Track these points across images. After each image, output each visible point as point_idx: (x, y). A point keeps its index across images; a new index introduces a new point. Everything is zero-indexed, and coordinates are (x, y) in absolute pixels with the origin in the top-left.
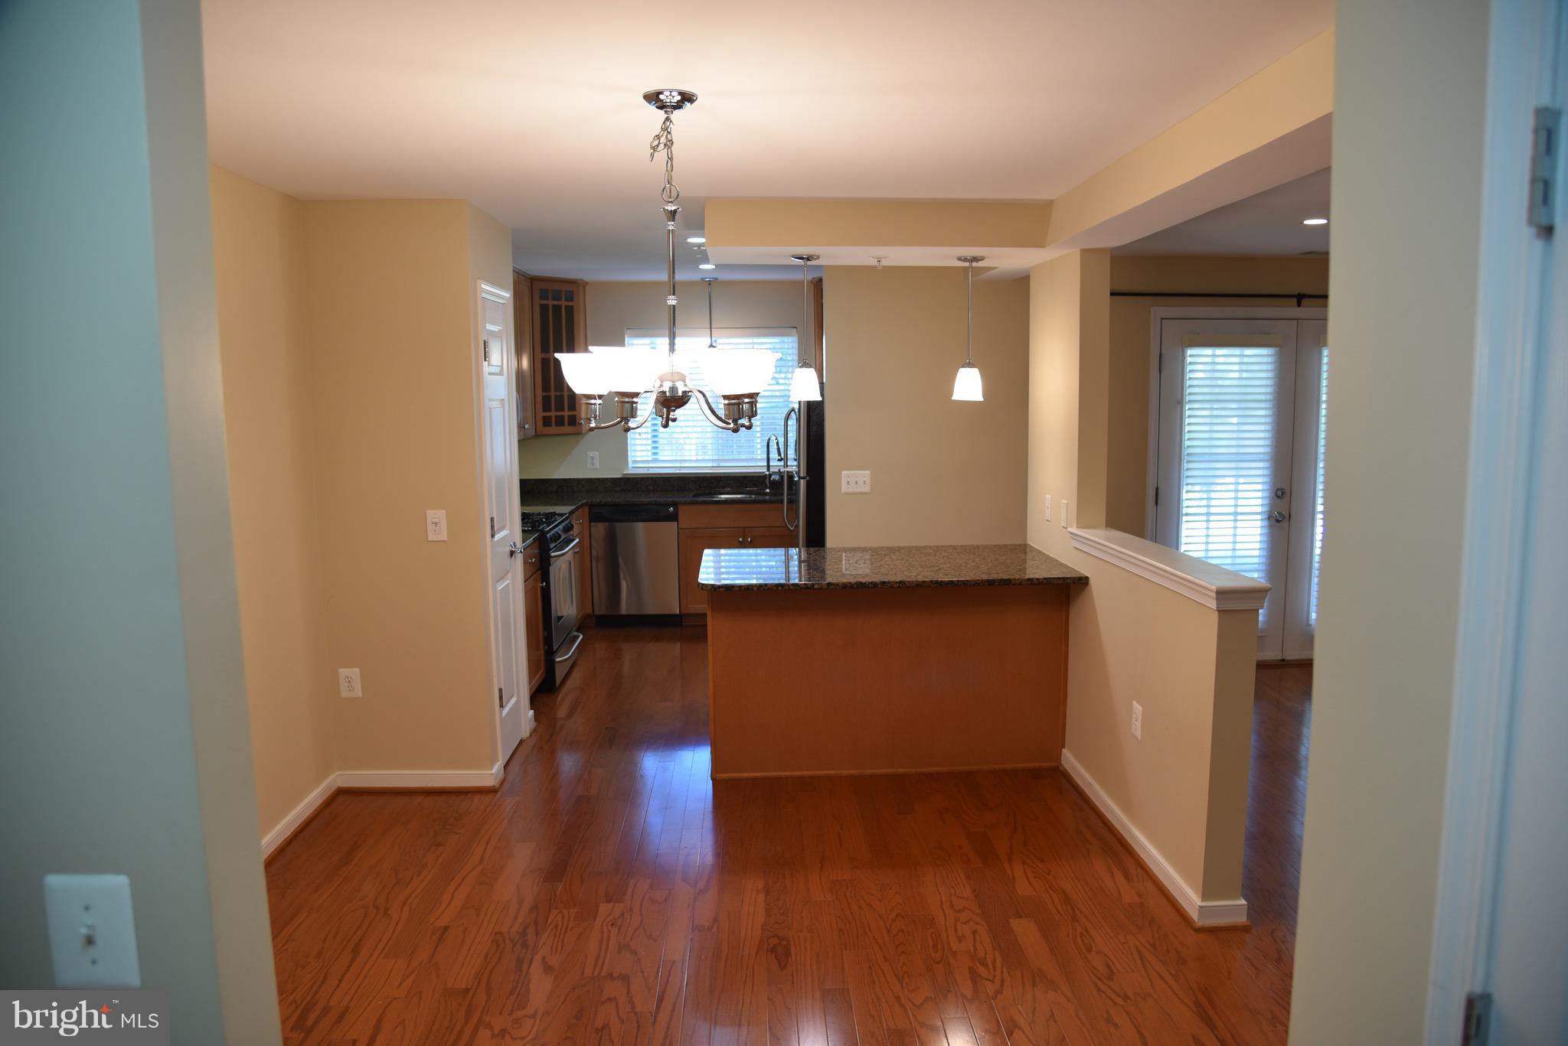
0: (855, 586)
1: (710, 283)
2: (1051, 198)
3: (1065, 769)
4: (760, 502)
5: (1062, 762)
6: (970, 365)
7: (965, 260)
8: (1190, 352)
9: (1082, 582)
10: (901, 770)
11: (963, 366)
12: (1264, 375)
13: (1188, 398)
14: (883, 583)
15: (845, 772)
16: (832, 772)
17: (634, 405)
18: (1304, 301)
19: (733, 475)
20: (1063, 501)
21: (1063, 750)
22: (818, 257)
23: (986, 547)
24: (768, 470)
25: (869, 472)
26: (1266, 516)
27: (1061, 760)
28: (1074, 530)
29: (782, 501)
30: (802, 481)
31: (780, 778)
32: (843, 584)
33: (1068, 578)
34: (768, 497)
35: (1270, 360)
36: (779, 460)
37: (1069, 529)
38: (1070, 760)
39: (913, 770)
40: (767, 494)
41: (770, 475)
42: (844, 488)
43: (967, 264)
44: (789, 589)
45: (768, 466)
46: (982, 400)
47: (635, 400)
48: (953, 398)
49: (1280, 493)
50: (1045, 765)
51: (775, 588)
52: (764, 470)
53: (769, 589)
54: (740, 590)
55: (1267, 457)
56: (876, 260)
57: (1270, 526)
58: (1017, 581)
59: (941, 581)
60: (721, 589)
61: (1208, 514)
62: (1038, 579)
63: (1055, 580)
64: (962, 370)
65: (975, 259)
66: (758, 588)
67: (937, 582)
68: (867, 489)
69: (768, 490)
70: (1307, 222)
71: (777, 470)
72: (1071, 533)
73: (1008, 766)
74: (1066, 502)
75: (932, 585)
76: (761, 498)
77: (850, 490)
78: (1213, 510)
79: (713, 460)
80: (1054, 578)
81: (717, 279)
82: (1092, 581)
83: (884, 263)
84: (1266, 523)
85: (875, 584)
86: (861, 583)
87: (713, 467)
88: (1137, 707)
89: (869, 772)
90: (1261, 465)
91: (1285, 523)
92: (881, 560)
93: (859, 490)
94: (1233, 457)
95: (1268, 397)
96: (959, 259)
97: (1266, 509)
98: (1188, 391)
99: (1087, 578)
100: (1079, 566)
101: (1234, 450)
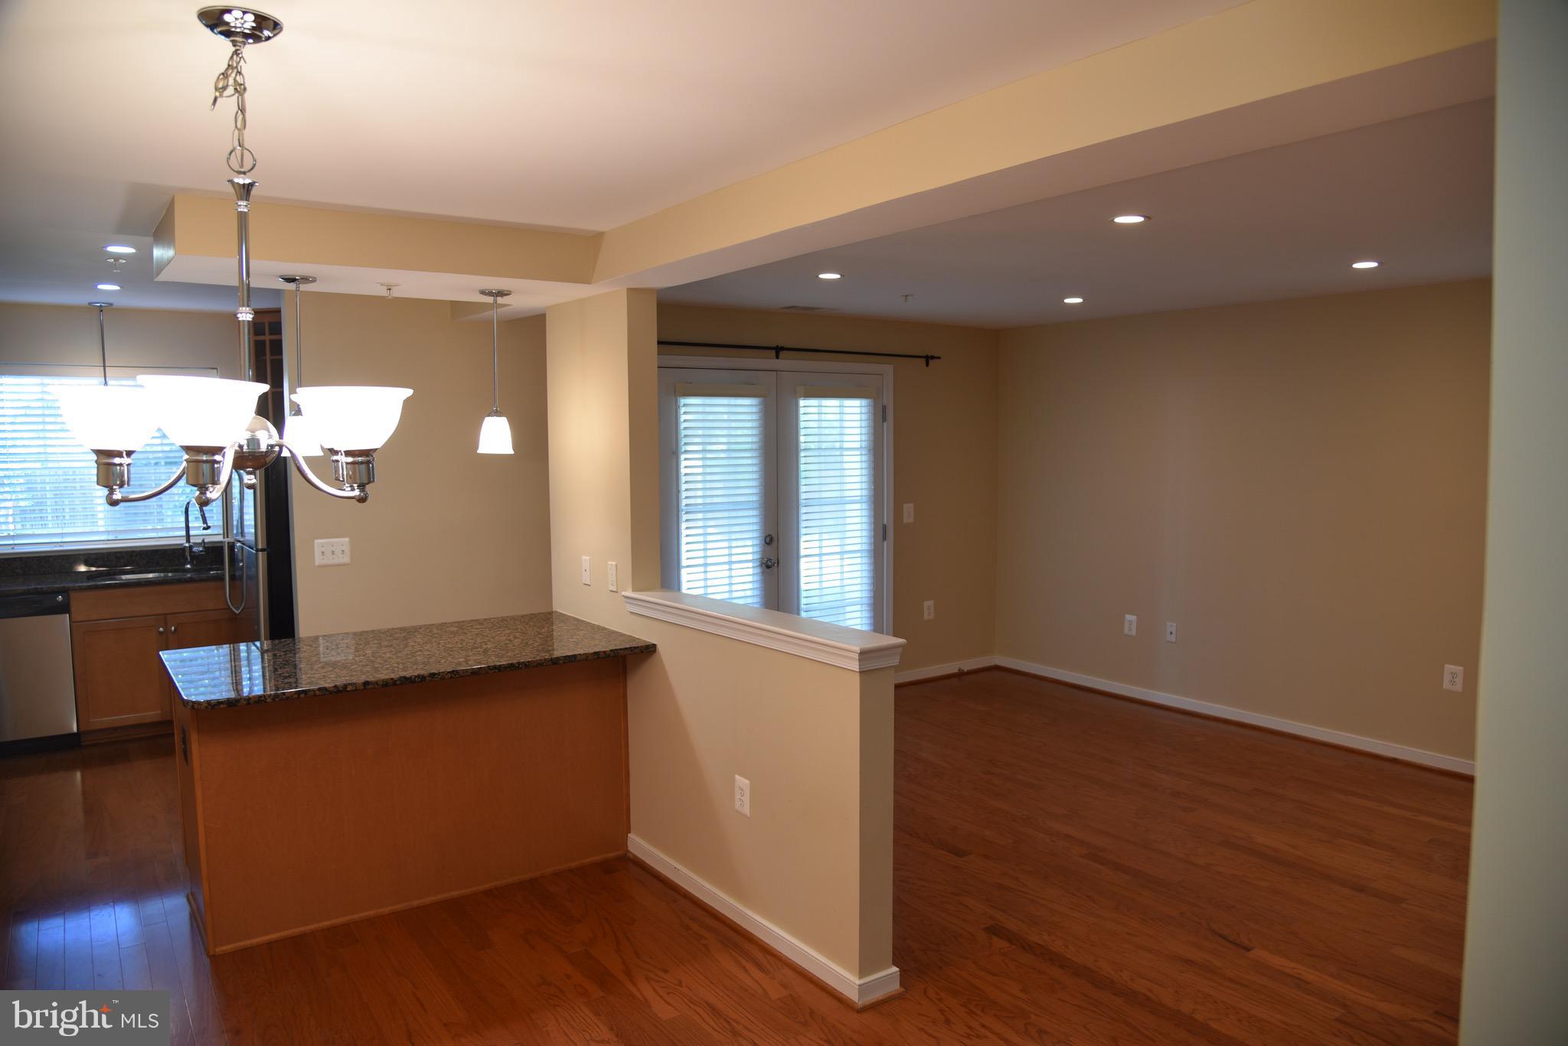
0: (398, 682)
1: (101, 309)
2: (603, 230)
3: (634, 855)
4: (179, 581)
5: (629, 849)
6: (498, 414)
7: (490, 294)
8: (683, 401)
9: (647, 651)
10: (455, 894)
11: (489, 416)
12: (749, 424)
13: (684, 448)
14: (433, 675)
15: (386, 910)
16: (371, 913)
17: (216, 466)
18: (782, 354)
19: (138, 549)
20: (610, 563)
21: (629, 835)
22: (314, 280)
23: (514, 618)
24: (188, 541)
25: (347, 539)
26: (758, 564)
27: (627, 847)
28: (629, 593)
29: (221, 578)
30: (260, 553)
31: (303, 935)
32: (383, 681)
33: (635, 648)
34: (189, 575)
35: (754, 409)
36: (204, 529)
37: (623, 593)
38: (639, 845)
39: (468, 891)
40: (188, 571)
41: (191, 547)
42: (318, 560)
43: (490, 300)
44: (315, 695)
45: (188, 536)
46: (512, 452)
47: (218, 458)
48: (480, 451)
49: (768, 540)
50: (611, 855)
51: (296, 696)
52: (183, 541)
53: (288, 698)
54: (249, 704)
55: (755, 505)
56: (385, 288)
57: (763, 573)
58: (583, 657)
59: (500, 666)
60: (222, 706)
61: (705, 565)
62: (604, 652)
63: (622, 652)
64: (487, 419)
65: (501, 293)
66: (273, 699)
67: (495, 667)
68: (346, 559)
69: (189, 566)
70: (822, 276)
71: (200, 541)
72: (626, 597)
73: (573, 865)
74: (614, 563)
75: (490, 672)
76: (178, 575)
77: (326, 562)
78: (709, 561)
79: (108, 532)
80: (621, 649)
81: (111, 305)
82: (659, 647)
83: (396, 293)
84: (758, 570)
85: (422, 678)
86: (405, 677)
87: (108, 540)
88: (742, 782)
89: (416, 903)
90: (752, 513)
91: (775, 569)
92: (406, 646)
93: (336, 561)
94: (726, 507)
95: (754, 446)
96: (483, 292)
97: (757, 556)
98: (684, 441)
99: (654, 646)
100: (643, 634)
101: (725, 500)
